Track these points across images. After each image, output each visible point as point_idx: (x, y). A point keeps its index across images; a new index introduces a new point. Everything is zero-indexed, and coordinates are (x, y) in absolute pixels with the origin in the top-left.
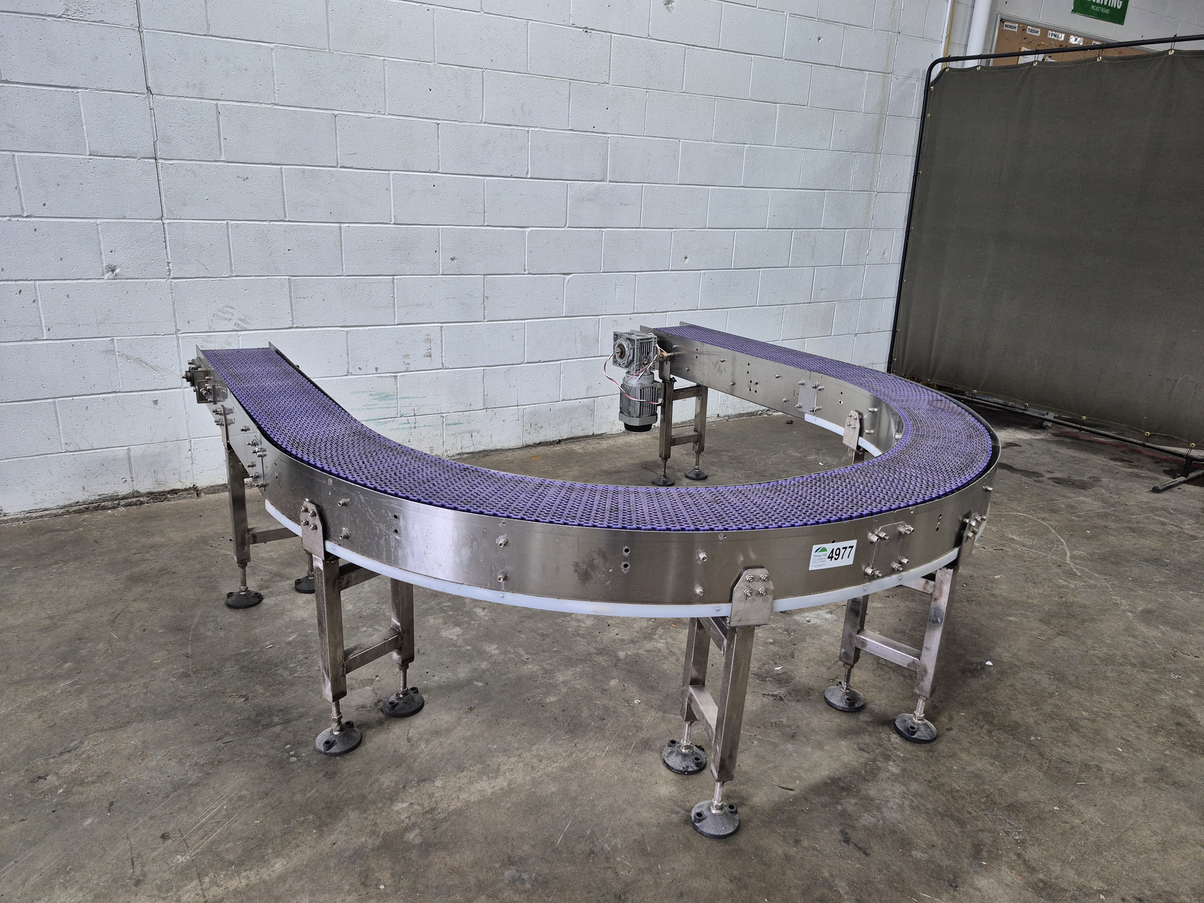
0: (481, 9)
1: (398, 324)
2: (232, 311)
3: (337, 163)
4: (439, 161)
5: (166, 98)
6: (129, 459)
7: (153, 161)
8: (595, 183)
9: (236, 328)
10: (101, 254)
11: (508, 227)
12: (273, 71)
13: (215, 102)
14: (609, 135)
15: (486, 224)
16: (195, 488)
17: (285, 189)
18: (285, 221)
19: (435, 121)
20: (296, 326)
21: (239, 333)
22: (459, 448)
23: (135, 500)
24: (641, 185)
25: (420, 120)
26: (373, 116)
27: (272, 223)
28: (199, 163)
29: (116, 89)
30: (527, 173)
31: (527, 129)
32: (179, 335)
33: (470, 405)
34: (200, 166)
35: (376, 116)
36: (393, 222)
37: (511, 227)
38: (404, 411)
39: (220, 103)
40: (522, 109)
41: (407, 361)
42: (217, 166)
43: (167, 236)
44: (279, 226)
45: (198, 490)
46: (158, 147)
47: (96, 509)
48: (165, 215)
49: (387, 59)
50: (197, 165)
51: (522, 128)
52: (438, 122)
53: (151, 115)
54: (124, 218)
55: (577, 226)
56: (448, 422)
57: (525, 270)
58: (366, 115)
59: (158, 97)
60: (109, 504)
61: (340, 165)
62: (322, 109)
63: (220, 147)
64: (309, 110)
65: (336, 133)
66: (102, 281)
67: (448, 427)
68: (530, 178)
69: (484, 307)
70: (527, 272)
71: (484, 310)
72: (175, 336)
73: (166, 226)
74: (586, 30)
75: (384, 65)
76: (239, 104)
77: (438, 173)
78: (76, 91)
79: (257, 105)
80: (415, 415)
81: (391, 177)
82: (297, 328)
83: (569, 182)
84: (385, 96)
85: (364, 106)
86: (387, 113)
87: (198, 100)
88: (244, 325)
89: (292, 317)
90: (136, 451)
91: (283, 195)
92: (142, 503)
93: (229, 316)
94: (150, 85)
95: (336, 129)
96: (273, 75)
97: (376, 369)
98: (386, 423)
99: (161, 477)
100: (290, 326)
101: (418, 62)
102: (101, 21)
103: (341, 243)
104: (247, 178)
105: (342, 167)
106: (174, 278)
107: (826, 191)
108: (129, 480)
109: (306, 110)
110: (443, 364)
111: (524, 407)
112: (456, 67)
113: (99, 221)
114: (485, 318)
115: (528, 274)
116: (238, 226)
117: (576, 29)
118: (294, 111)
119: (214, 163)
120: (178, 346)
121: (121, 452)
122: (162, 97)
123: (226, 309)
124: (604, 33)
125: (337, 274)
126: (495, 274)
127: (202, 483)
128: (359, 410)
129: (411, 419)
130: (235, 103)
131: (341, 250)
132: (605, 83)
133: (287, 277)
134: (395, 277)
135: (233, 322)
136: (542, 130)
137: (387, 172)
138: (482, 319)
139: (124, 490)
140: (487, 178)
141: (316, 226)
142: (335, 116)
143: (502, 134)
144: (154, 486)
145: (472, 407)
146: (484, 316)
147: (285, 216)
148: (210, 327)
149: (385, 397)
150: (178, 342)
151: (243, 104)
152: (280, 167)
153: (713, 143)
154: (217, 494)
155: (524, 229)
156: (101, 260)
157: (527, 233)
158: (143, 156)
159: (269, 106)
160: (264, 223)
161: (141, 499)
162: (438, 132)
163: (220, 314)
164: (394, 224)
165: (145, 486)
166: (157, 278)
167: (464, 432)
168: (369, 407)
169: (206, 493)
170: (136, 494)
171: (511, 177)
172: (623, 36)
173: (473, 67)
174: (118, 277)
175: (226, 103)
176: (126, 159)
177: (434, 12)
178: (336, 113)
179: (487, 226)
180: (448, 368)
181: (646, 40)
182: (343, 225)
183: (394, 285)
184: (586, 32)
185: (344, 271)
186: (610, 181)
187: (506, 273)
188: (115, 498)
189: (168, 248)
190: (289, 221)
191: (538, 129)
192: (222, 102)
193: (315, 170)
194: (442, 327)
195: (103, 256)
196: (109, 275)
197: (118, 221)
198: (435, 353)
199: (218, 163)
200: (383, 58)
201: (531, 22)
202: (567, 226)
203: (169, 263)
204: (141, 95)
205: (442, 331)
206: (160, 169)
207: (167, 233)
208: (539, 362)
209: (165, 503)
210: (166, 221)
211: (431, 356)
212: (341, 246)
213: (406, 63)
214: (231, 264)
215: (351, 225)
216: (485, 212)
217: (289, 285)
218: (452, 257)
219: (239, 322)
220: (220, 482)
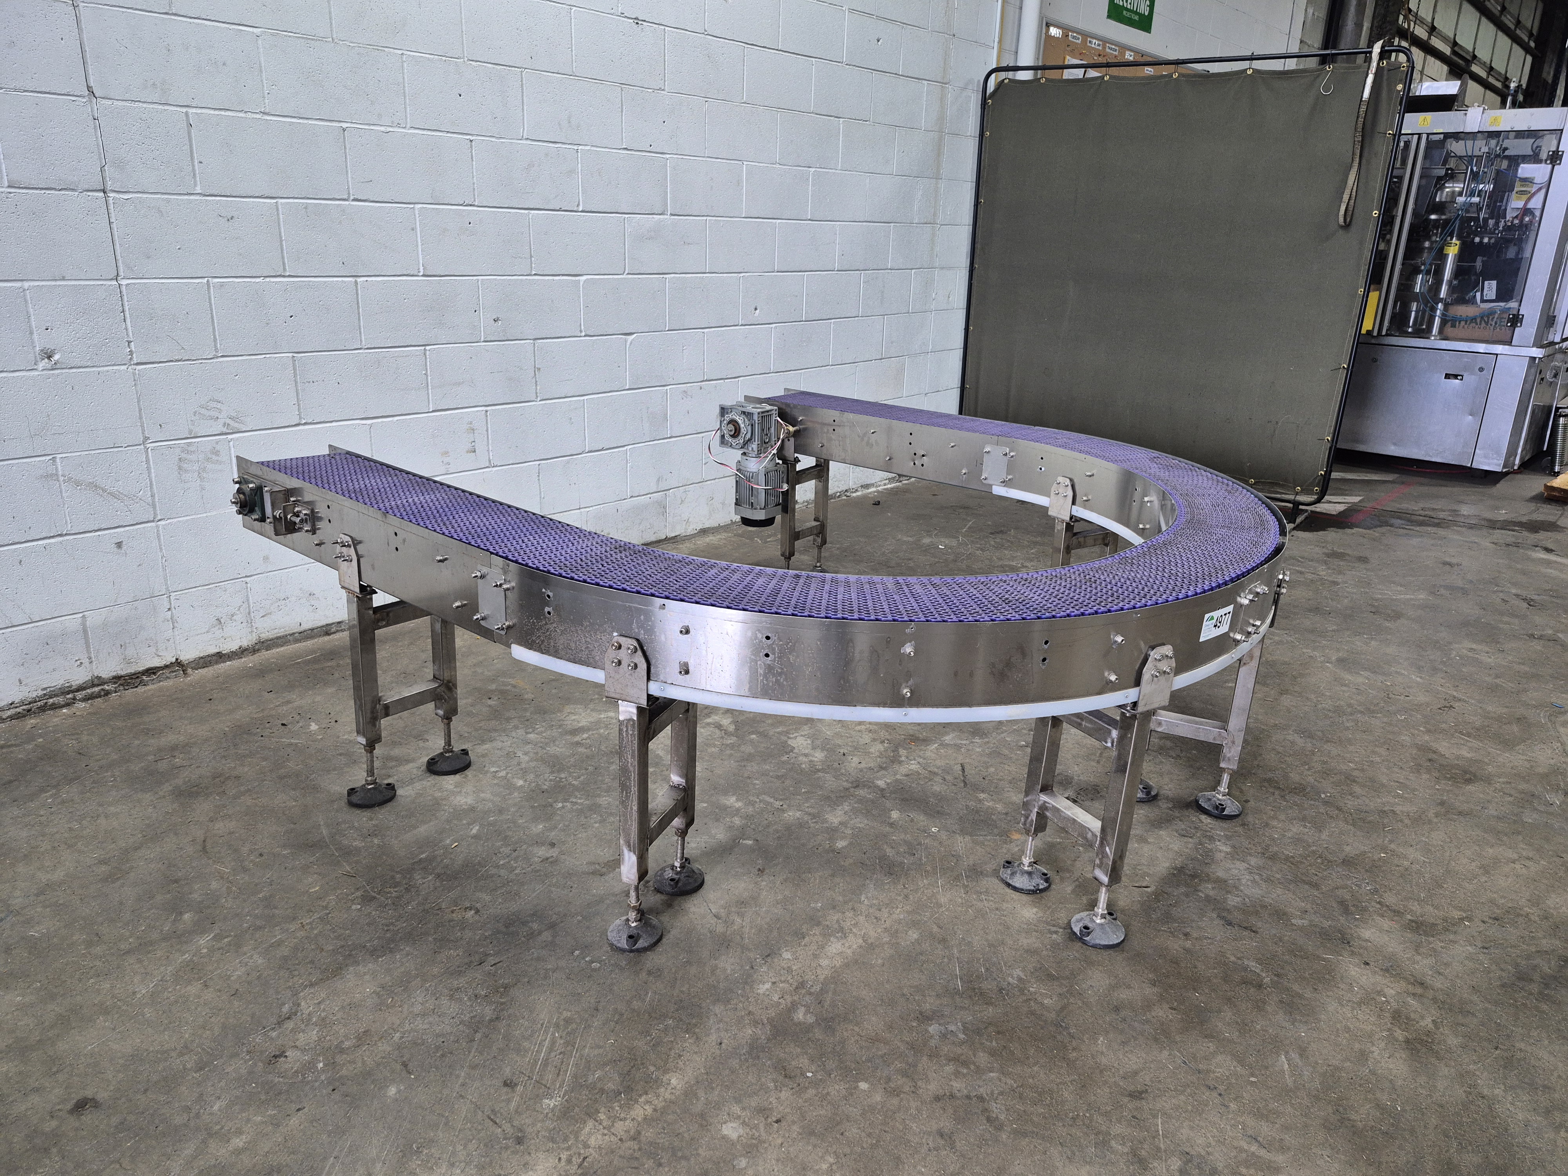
1: (433, 411)
2: (219, 406)
3: (349, 194)
4: (475, 190)
5: (116, 103)
6: (85, 631)
7: (102, 194)
8: (655, 216)
9: (225, 430)
10: (31, 333)
11: (559, 275)
12: (261, 67)
13: (184, 110)
14: (668, 156)
15: (534, 273)
16: (178, 663)
17: (282, 230)
18: (284, 276)
19: (468, 137)
20: (304, 421)
21: (230, 437)
23: (96, 689)
24: (705, 218)
25: (449, 135)
26: (390, 129)
27: (268, 279)
28: (166, 196)
29: (43, 89)
30: (578, 205)
31: (576, 147)
32: (148, 446)
34: (168, 201)
35: (394, 130)
36: (421, 274)
37: (563, 275)
39: (191, 111)
40: (569, 122)
41: (446, 460)
42: (190, 201)
43: (126, 304)
44: (276, 283)
45: (183, 666)
46: (107, 174)
47: (43, 709)
48: (121, 273)
49: (405, 52)
50: (163, 200)
51: (570, 146)
52: (472, 138)
53: (95, 127)
54: (63, 279)
55: (638, 272)
57: (581, 331)
58: (382, 129)
59: (104, 101)
60: (60, 700)
61: (352, 198)
62: (327, 120)
63: (194, 175)
64: (310, 122)
65: (345, 153)
66: (36, 373)
68: (582, 211)
69: (536, 381)
70: (583, 334)
71: (536, 386)
72: (142, 447)
73: (124, 288)
74: (637, 21)
75: (403, 62)
76: (217, 112)
77: (474, 205)
79: (242, 115)
81: (417, 212)
82: (305, 424)
83: (627, 216)
84: (405, 102)
85: (380, 116)
86: (408, 126)
87: (161, 107)
88: (236, 425)
89: (299, 410)
90: (94, 619)
91: (281, 241)
92: (107, 693)
93: (214, 414)
94: (92, 84)
95: (345, 148)
96: (261, 71)
99: (130, 652)
100: (299, 423)
101: (444, 58)
103: (358, 303)
104: (232, 218)
105: (355, 200)
106: (138, 364)
107: (892, 224)
108: (86, 661)
109: (306, 121)
110: (490, 461)
111: (588, 509)
112: (490, 65)
113: (26, 285)
114: (537, 397)
115: (585, 336)
116: (222, 285)
117: (626, 19)
118: (291, 124)
119: (186, 197)
120: (147, 461)
121: (72, 623)
122: (110, 102)
123: (211, 405)
124: (657, 26)
125: (355, 347)
126: (547, 338)
127: (188, 655)
130: (212, 112)
131: (359, 314)
132: (660, 89)
133: (290, 355)
134: (428, 348)
135: (221, 422)
136: (593, 148)
137: (412, 206)
138: (533, 398)
139: (79, 677)
140: (533, 212)
141: (325, 282)
142: (344, 130)
143: (547, 155)
144: (122, 666)
146: (537, 393)
147: (285, 269)
148: (190, 432)
150: (147, 457)
151: (223, 113)
152: (275, 201)
153: (778, 166)
154: (210, 668)
155: (577, 278)
156: (33, 342)
157: (581, 283)
158: (86, 187)
159: (258, 116)
160: (258, 280)
161: (106, 687)
162: (471, 153)
163: (203, 411)
164: (424, 276)
165: (109, 668)
166: (114, 365)
169: (194, 669)
170: (97, 681)
171: (560, 210)
172: (677, 30)
173: (510, 66)
174: (58, 366)
175: (199, 111)
176: (63, 192)
178: (344, 125)
179: (535, 275)
180: (497, 467)
181: (703, 36)
182: (359, 280)
183: (426, 358)
184: (637, 23)
185: (364, 343)
186: (672, 215)
187: (559, 336)
188: (65, 691)
189: (128, 321)
190: (290, 276)
191: (588, 148)
192: (194, 110)
193: (321, 204)
194: (487, 411)
195: (35, 336)
196: (45, 363)
197: (53, 283)
198: (480, 447)
199: (192, 197)
200: (400, 52)
201: (574, 8)
202: (626, 272)
203: (129, 342)
204: (80, 99)
205: (487, 416)
206: (111, 207)
207: (125, 298)
208: (602, 450)
209: (141, 689)
210: (124, 282)
211: (475, 451)
212: (358, 307)
213: (429, 59)
214: (215, 340)
215: (369, 279)
216: (531, 257)
217: (294, 365)
218: (495, 317)
219: (228, 421)
220: (213, 650)
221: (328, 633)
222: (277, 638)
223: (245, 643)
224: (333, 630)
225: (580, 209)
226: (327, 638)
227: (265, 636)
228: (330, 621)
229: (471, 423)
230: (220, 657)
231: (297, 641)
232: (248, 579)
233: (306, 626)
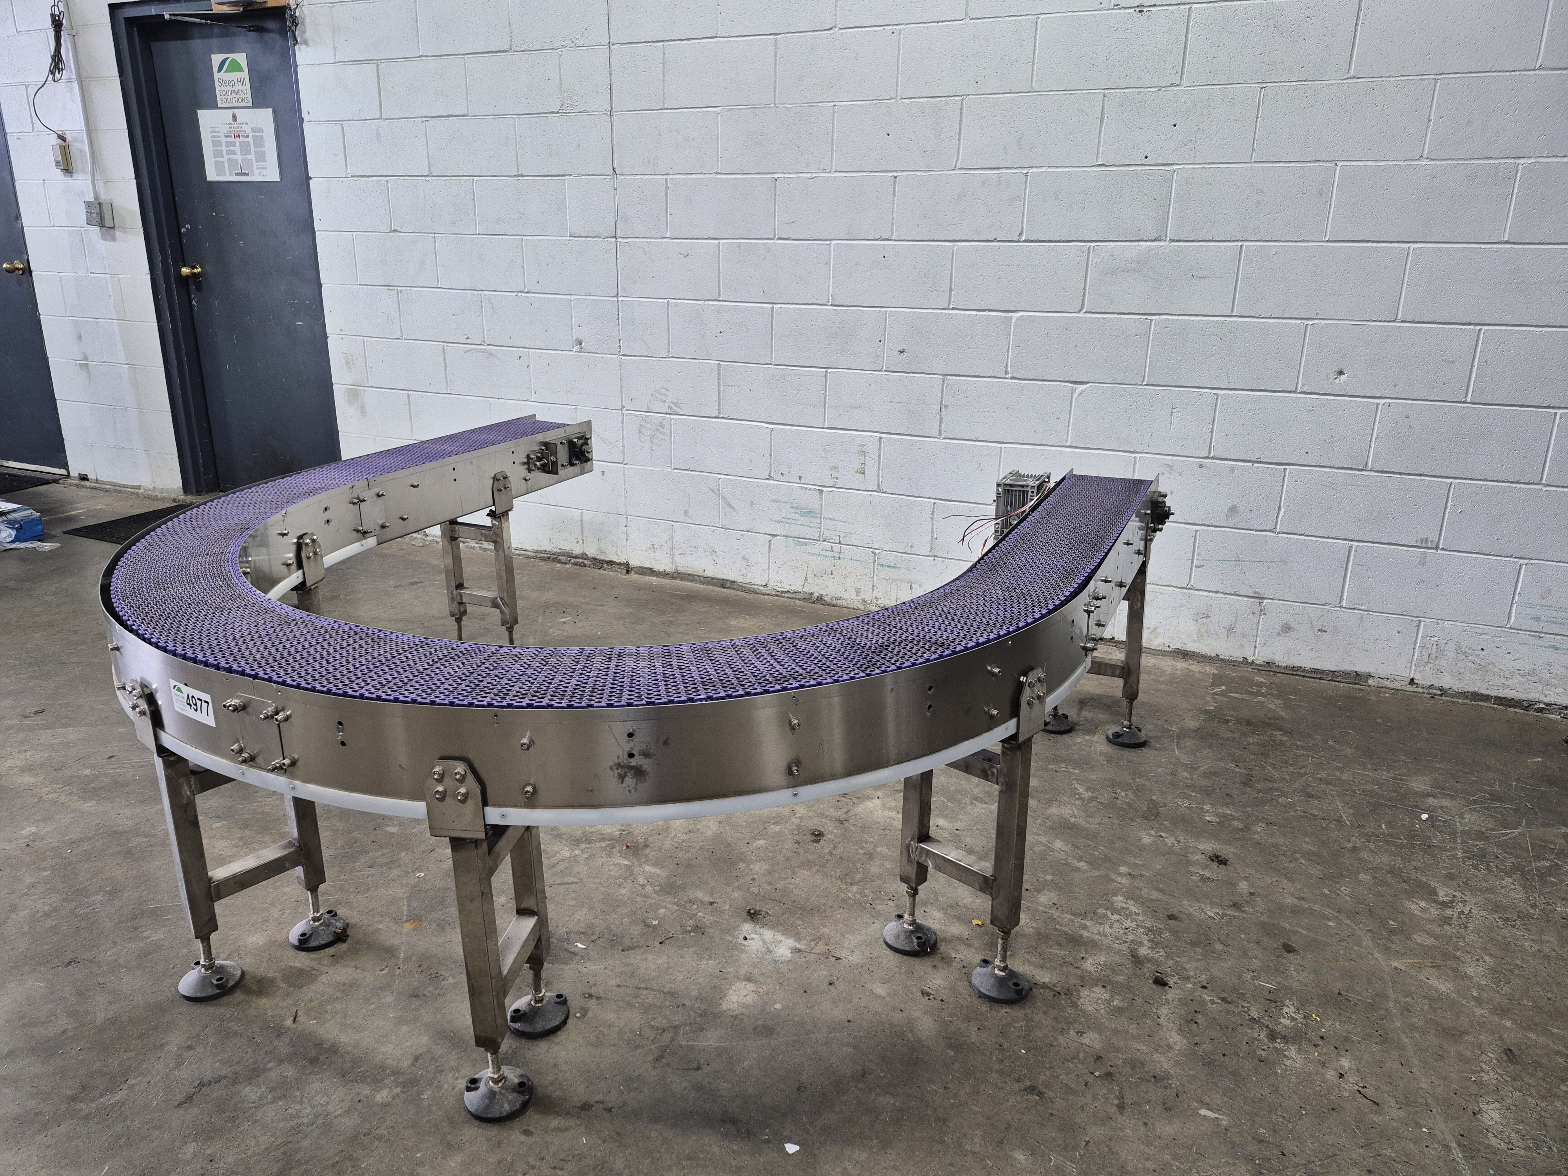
0: (966, 14)
1: (827, 428)
2: (667, 392)
3: (775, 234)
4: (893, 224)
5: (627, 177)
6: (582, 522)
7: (614, 240)
8: (1141, 243)
9: (669, 411)
10: (572, 328)
11: (985, 311)
13: (665, 177)
14: (1175, 167)
15: (952, 306)
16: (627, 564)
17: (721, 266)
18: (719, 301)
19: (891, 174)
20: (722, 415)
21: (672, 416)
22: (893, 599)
23: (581, 561)
24: (1240, 244)
25: (872, 174)
26: (816, 175)
27: (707, 302)
28: (649, 240)
29: (587, 173)
30: (1020, 235)
31: (1025, 171)
32: (624, 411)
33: (912, 547)
34: (649, 243)
35: (820, 175)
36: (830, 303)
37: (989, 310)
38: (828, 534)
39: (669, 177)
40: (1019, 144)
41: (836, 475)
42: (663, 243)
43: (620, 313)
44: (712, 305)
46: (618, 226)
47: (554, 560)
48: (620, 293)
49: (837, 104)
50: (647, 242)
51: (1016, 171)
52: (895, 174)
53: (614, 194)
54: (590, 295)
55: (1103, 311)
56: (880, 561)
57: (1006, 373)
58: (809, 175)
59: (622, 177)
60: (563, 558)
61: (776, 237)
62: (763, 174)
63: (667, 223)
64: (750, 176)
65: (775, 199)
66: (572, 353)
67: (880, 568)
68: (1024, 241)
69: (941, 419)
70: (1010, 376)
71: (941, 422)
72: (620, 411)
73: (620, 303)
74: (1140, 9)
75: (834, 112)
76: (686, 177)
77: (891, 240)
78: (563, 178)
79: (702, 176)
80: (840, 543)
81: (832, 247)
82: (723, 418)
83: (1093, 244)
84: (832, 150)
85: (808, 164)
86: (833, 170)
87: (652, 177)
88: (676, 408)
89: (719, 406)
90: (587, 517)
91: (719, 272)
92: (585, 566)
93: (664, 398)
94: (615, 166)
95: (775, 195)
96: (717, 141)
97: (800, 477)
98: (806, 544)
99: (603, 546)
100: (716, 414)
101: (875, 102)
102: (584, 111)
103: (772, 327)
104: (687, 255)
105: (779, 239)
106: (623, 355)
108: (580, 541)
109: (746, 176)
110: (879, 486)
112: (925, 100)
113: (572, 297)
114: (940, 434)
115: (1011, 378)
116: (676, 305)
117: (1122, 11)
118: (734, 179)
119: (661, 240)
120: (623, 422)
121: (576, 514)
122: (625, 177)
123: (663, 391)
124: (1177, 7)
126: (960, 376)
127: (634, 563)
128: (778, 522)
129: (836, 547)
130: (683, 176)
131: (773, 334)
132: (1172, 85)
133: (717, 362)
134: (829, 370)
135: (667, 404)
136: (1049, 170)
137: (828, 242)
138: (936, 433)
139: (577, 550)
140: (959, 244)
141: (749, 306)
142: (776, 180)
143: (984, 183)
144: (598, 552)
145: (914, 550)
146: (940, 430)
147: (719, 295)
148: (648, 407)
149: (807, 513)
150: (623, 418)
151: (689, 176)
152: (718, 241)
153: (1425, 162)
155: (1010, 314)
156: (572, 333)
157: (1013, 320)
158: (607, 235)
159: (713, 176)
160: (700, 302)
161: (586, 562)
162: (894, 188)
163: (657, 395)
164: (832, 305)
165: (592, 551)
166: (611, 354)
167: (902, 580)
168: (790, 521)
169: (636, 573)
170: (584, 556)
171: (995, 240)
172: (1215, 4)
173: (948, 96)
174: (584, 350)
175: (675, 177)
176: (594, 239)
177: (900, 34)
178: (776, 176)
179: (953, 309)
180: (885, 493)
182: (776, 306)
183: (826, 380)
184: (1140, 11)
185: (774, 360)
186: (1172, 240)
187: (976, 374)
188: (570, 555)
189: (620, 325)
190: (723, 301)
191: (1043, 169)
192: (671, 177)
193: (752, 243)
194: (881, 438)
195: (574, 330)
196: (576, 348)
197: (585, 297)
198: (871, 469)
199: (664, 240)
200: (832, 104)
201: (1044, 16)
202: (1085, 310)
203: (619, 339)
204: (608, 177)
205: (880, 443)
206: (618, 248)
207: (620, 310)
209: (602, 571)
211: (864, 473)
212: (772, 330)
213: (859, 106)
214: (669, 343)
215: (783, 306)
216: (951, 290)
217: (719, 370)
218: (901, 349)
219: (672, 405)
220: (648, 565)
221: (723, 586)
222: (689, 575)
223: (668, 570)
224: (727, 585)
225: (1023, 239)
226: (721, 589)
227: (680, 569)
228: (725, 577)
229: (863, 446)
230: (651, 572)
231: (701, 582)
232: (674, 524)
233: (709, 573)
